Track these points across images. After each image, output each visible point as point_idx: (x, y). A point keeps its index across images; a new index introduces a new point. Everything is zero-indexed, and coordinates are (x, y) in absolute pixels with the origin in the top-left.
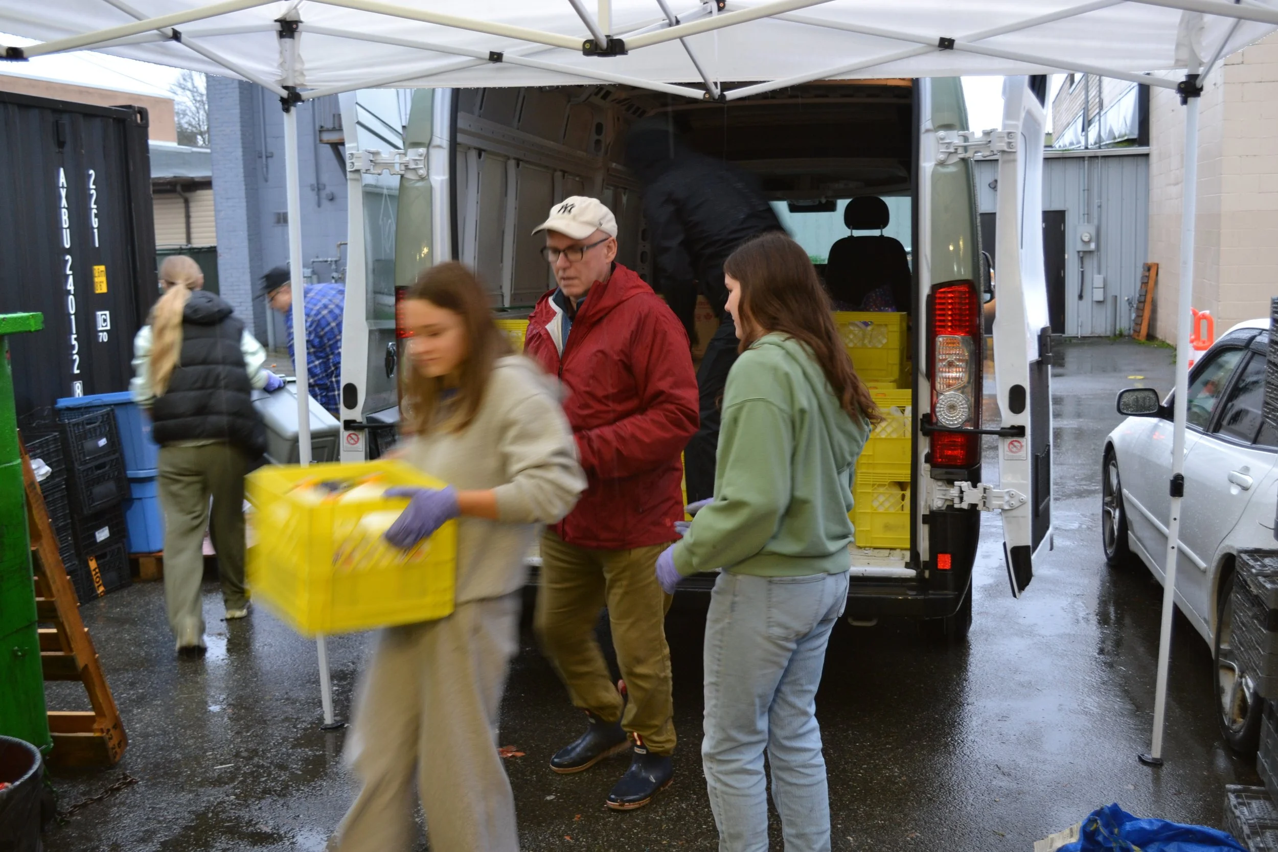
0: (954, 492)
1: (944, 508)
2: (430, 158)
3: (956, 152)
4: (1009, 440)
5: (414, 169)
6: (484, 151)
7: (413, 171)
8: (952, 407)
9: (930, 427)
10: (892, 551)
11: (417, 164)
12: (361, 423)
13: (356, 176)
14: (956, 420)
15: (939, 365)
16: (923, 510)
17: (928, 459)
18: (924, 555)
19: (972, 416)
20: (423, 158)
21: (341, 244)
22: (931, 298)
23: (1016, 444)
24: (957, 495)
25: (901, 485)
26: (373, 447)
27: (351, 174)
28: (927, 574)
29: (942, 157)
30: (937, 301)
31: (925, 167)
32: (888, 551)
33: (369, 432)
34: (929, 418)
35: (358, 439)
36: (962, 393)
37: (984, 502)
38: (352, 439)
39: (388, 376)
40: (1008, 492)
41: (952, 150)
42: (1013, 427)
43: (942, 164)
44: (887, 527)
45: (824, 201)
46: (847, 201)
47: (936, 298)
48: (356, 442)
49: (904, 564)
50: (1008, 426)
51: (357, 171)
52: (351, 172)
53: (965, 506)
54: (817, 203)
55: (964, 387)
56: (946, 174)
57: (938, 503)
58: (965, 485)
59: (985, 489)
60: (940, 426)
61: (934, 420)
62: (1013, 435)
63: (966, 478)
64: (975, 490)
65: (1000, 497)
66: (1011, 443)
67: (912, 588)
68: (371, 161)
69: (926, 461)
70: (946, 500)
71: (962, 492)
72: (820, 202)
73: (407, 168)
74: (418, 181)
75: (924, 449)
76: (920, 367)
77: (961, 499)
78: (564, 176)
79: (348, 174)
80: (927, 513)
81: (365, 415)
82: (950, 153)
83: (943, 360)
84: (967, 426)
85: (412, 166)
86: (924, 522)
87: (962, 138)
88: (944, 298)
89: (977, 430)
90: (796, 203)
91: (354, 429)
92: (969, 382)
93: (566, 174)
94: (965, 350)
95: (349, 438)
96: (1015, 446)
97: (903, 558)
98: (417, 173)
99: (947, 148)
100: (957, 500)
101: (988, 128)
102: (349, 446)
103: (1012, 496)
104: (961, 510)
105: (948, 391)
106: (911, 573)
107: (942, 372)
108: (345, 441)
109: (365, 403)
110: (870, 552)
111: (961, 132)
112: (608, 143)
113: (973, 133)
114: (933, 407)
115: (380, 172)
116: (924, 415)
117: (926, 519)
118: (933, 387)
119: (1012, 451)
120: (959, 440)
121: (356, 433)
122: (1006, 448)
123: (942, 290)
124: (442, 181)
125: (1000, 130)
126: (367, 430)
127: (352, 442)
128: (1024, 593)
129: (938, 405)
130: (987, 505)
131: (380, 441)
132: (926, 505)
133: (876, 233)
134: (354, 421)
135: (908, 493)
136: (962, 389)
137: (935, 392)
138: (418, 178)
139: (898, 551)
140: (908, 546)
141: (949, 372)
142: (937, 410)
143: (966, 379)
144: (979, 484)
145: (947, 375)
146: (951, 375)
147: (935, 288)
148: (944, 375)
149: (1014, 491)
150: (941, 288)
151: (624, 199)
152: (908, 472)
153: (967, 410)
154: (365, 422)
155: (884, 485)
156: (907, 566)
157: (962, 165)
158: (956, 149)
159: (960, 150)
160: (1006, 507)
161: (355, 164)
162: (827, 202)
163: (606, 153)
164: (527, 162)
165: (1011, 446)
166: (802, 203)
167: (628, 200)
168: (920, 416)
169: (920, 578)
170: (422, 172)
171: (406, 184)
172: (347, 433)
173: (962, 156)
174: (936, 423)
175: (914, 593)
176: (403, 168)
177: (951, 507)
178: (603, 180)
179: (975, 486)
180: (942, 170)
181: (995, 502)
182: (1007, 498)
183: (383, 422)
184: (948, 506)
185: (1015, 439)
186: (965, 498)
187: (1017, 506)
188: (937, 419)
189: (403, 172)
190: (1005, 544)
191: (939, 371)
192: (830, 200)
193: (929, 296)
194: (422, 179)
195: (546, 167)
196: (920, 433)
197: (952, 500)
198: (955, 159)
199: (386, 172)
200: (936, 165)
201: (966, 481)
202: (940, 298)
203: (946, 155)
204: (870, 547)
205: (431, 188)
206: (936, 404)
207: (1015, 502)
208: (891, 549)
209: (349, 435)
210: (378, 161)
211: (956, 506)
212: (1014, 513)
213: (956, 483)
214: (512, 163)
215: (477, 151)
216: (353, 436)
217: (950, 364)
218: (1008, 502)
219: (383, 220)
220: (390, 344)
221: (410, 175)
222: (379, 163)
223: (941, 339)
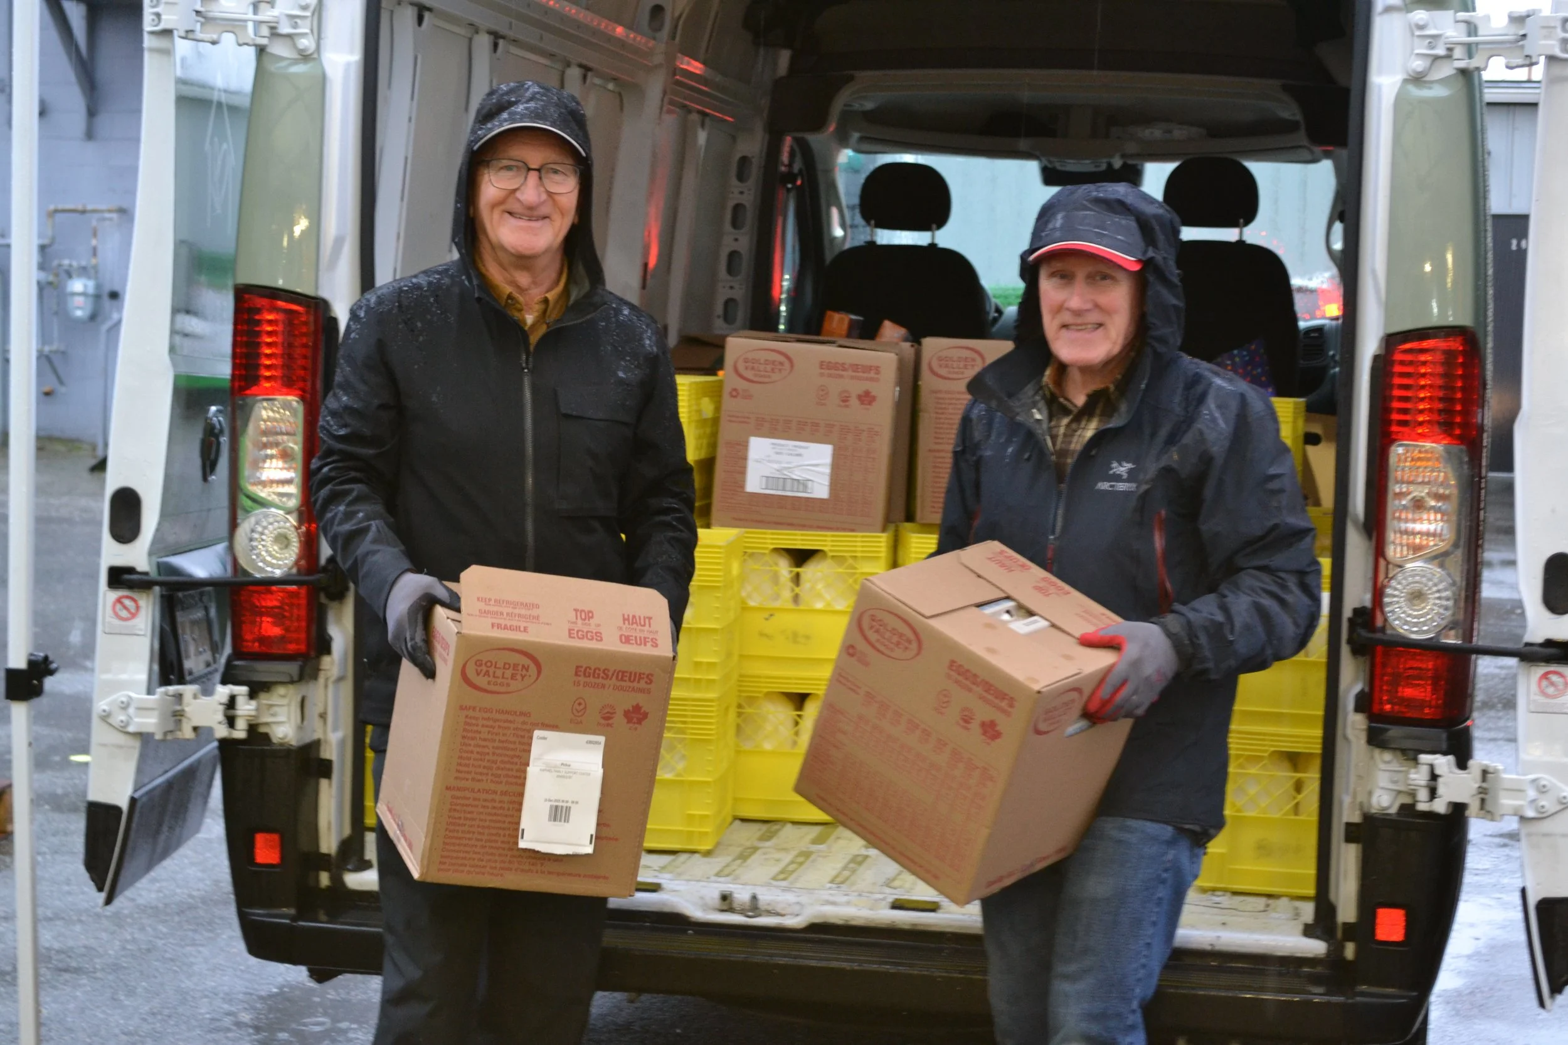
0: (1419, 777)
1: (1394, 810)
2: (324, 14)
3: (1449, 56)
4: (1540, 670)
5: (289, 36)
6: (429, 10)
7: (288, 40)
8: (1417, 596)
9: (1370, 635)
10: (1271, 901)
11: (295, 26)
12: (146, 574)
13: (160, 43)
14: (1424, 624)
15: (1393, 505)
16: (1347, 813)
17: (1363, 704)
18: (1347, 911)
19: (1461, 616)
20: (308, 14)
21: (56, 211)
22: (1381, 365)
23: (1554, 678)
24: (1423, 783)
25: (1294, 760)
26: (167, 628)
27: (153, 38)
28: (1350, 951)
29: (1419, 65)
30: (1397, 369)
31: (1380, 87)
32: (1262, 901)
33: (162, 596)
34: (1366, 618)
35: (138, 608)
36: (1442, 566)
37: (1483, 801)
38: (125, 608)
39: (205, 479)
40: (1534, 781)
41: (1441, 51)
42: (1549, 643)
43: (1417, 79)
44: (1263, 850)
45: (1117, 163)
46: (1169, 167)
47: (1393, 362)
48: (134, 615)
49: (1301, 928)
50: (1539, 639)
51: (167, 33)
52: (152, 33)
53: (1440, 807)
54: (1104, 167)
55: (1445, 554)
56: (1423, 101)
57: (1384, 800)
58: (1443, 763)
59: (1485, 773)
60: (1392, 635)
61: (1379, 623)
62: (1548, 660)
63: (1444, 746)
64: (1462, 774)
65: (1519, 791)
66: (1545, 676)
67: (1316, 980)
68: (198, 12)
69: (1358, 709)
70: (1399, 792)
71: (1434, 777)
72: (1110, 165)
73: (274, 33)
74: (295, 62)
75: (1352, 682)
76: (1351, 508)
77: (1433, 793)
78: (585, 77)
79: (146, 37)
80: (1356, 818)
81: (155, 559)
82: (1436, 58)
83: (1401, 495)
84: (1447, 637)
85: (285, 29)
86: (1349, 839)
87: (1463, 26)
88: (1411, 363)
89: (1467, 645)
90: (1058, 166)
91: (132, 586)
92: (1456, 545)
93: (590, 74)
94: (1451, 475)
95: (118, 606)
96: (1552, 684)
97: (1297, 915)
98: (295, 46)
99: (1431, 46)
100: (1423, 795)
101: (1521, 9)
102: (116, 622)
103: (1543, 790)
104: (1430, 815)
105: (1413, 560)
106: (1316, 947)
107: (1399, 519)
108: (109, 611)
109: (157, 530)
110: (1226, 900)
111: (1462, 15)
112: (677, 14)
113: (1487, 18)
114: (1378, 594)
115: (215, 37)
116: (1357, 611)
117: (1353, 833)
118: (1379, 551)
119: (1544, 693)
120: (1429, 664)
121: (135, 595)
122: (1534, 687)
123: (1408, 346)
124: (348, 64)
125: (1547, 11)
126: (157, 589)
127: (124, 614)
128: (1560, 999)
129: (1389, 591)
130: (1488, 807)
131: (181, 617)
132: (1353, 802)
133: (1228, 235)
134: (131, 570)
135: (1312, 778)
136: (1440, 558)
137: (1382, 563)
138: (295, 56)
139: (1284, 901)
140: (1311, 891)
141: (1414, 521)
142: (1386, 600)
143: (1449, 534)
144: (1471, 763)
145: (1410, 526)
146: (1418, 527)
147: (1391, 341)
148: (1403, 526)
149: (1546, 779)
150: (1405, 342)
151: (702, 137)
152: (1318, 732)
153: (1450, 603)
154: (154, 575)
155: (1260, 758)
156: (1309, 931)
157: (1460, 82)
158: (1450, 50)
159: (1458, 53)
160: (1530, 813)
161: (163, 17)
162: (1125, 166)
163: (673, 36)
164: (515, 41)
165: (1544, 683)
166: (1072, 166)
167: (708, 141)
168: (1347, 613)
169: (1334, 958)
170: (307, 43)
171: (272, 67)
172: (113, 595)
173: (1462, 64)
174: (1383, 630)
175: (1321, 990)
176: (265, 31)
177: (1408, 809)
178: (665, 93)
179: (1462, 764)
180: (1416, 92)
181: (1507, 802)
182: (1532, 793)
183: (190, 576)
184: (1403, 807)
185: (1553, 668)
186: (1441, 790)
187: (1553, 810)
188: (1386, 620)
189: (264, 41)
190: (1523, 892)
191: (1394, 518)
192: (1130, 162)
193: (1376, 358)
194: (305, 57)
195: (552, 56)
196: (1345, 650)
197: (1413, 794)
198: (1446, 70)
199: (228, 39)
200: (1405, 81)
201: (1445, 753)
202: (1402, 363)
203: (1428, 62)
204: (1225, 890)
205: (322, 81)
206: (1384, 587)
207: (1548, 803)
208: (1269, 896)
209: (119, 600)
210: (211, 15)
211: (1422, 807)
212: (1546, 826)
213: (1424, 758)
214: (483, 41)
215: (416, 9)
216: (127, 602)
217: (1418, 505)
218: (1533, 801)
219: (212, 143)
220: (213, 408)
221: (279, 49)
222: (214, 19)
223: (1400, 450)
